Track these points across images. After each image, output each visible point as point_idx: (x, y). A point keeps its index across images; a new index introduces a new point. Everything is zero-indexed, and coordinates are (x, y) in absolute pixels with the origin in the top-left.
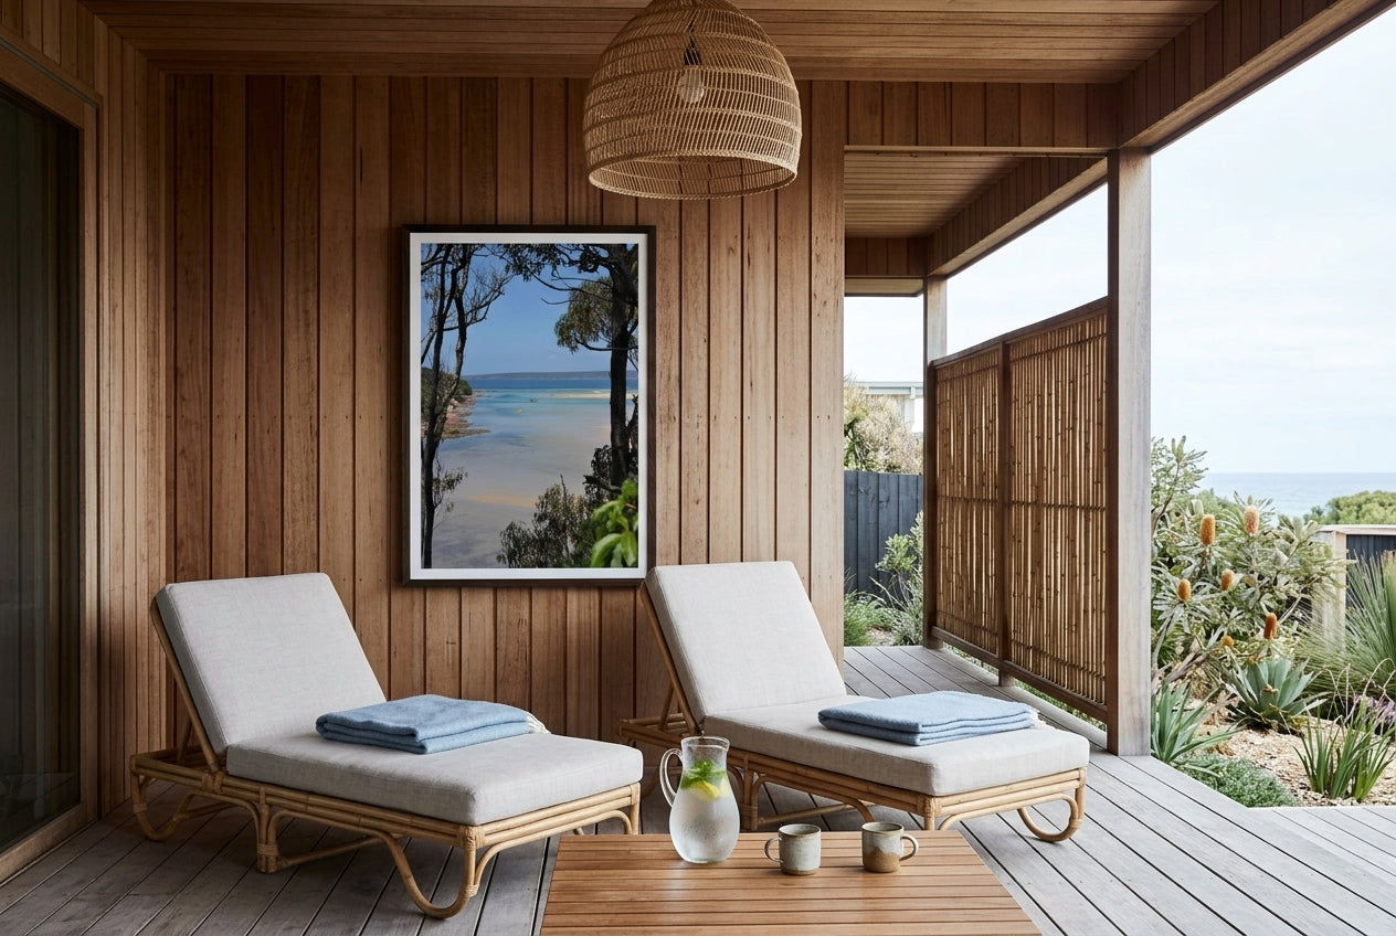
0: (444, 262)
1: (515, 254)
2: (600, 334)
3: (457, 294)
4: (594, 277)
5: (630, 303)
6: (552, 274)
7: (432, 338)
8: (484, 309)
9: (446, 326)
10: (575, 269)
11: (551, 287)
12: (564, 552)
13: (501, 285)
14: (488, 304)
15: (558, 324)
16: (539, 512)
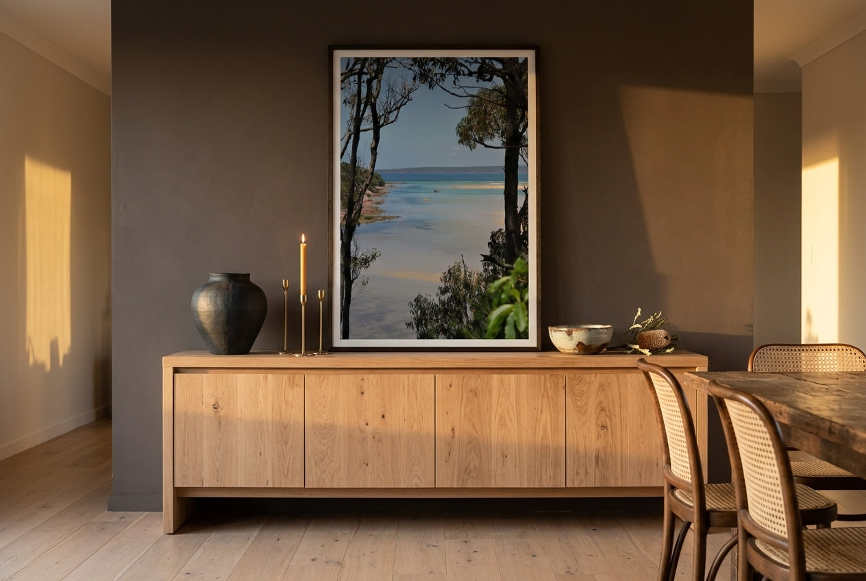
0: (360, 73)
1: (420, 67)
2: (496, 135)
3: (371, 101)
4: (489, 85)
5: (520, 107)
6: (454, 82)
7: (349, 138)
8: (395, 112)
9: (362, 128)
10: (473, 79)
11: (453, 94)
12: (465, 320)
13: (409, 92)
14: (398, 109)
15: (459, 126)
16: (443, 285)
